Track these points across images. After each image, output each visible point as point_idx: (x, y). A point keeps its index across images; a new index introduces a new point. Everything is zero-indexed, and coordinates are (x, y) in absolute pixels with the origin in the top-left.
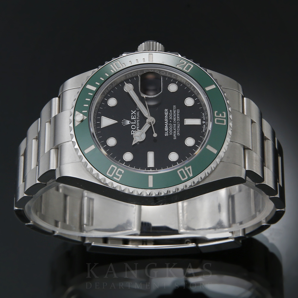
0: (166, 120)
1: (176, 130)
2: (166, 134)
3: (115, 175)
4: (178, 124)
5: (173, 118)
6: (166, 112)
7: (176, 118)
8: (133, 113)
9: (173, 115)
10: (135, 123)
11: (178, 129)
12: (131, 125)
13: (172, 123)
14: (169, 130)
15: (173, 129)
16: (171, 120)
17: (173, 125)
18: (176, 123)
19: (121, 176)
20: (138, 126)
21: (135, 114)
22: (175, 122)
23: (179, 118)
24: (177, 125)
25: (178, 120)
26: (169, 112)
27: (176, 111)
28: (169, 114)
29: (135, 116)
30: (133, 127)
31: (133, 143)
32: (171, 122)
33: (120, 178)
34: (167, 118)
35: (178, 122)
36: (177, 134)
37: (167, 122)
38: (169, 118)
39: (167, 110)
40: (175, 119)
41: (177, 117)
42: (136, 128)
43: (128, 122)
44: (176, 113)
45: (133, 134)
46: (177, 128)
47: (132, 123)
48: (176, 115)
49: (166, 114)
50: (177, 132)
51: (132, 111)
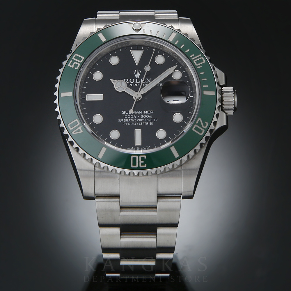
0: (141, 112)
1: (129, 122)
2: (124, 112)
3: (74, 61)
4: (136, 124)
5: (143, 118)
6: (150, 112)
7: (142, 122)
8: (148, 80)
9: (146, 118)
10: (137, 82)
11: (130, 124)
12: (135, 78)
13: (137, 118)
14: (128, 114)
15: (130, 118)
16: (141, 116)
17: (135, 118)
18: (137, 122)
19: (72, 67)
20: (133, 85)
21: (148, 82)
22: (138, 120)
23: (142, 124)
24: (134, 122)
25: (140, 124)
26: (149, 115)
27: (151, 122)
28: (147, 114)
29: (145, 82)
30: (132, 81)
31: (112, 80)
32: (139, 116)
33: (71, 66)
34: (142, 113)
35: (138, 124)
36: (124, 122)
37: (138, 113)
38: (143, 114)
39: (152, 112)
40: (142, 120)
41: (144, 122)
42: (131, 83)
43: (137, 75)
44: (150, 122)
45: (124, 80)
46: (131, 122)
47: (137, 79)
48: (147, 122)
49: (148, 112)
50: (126, 122)
51: (150, 79)
